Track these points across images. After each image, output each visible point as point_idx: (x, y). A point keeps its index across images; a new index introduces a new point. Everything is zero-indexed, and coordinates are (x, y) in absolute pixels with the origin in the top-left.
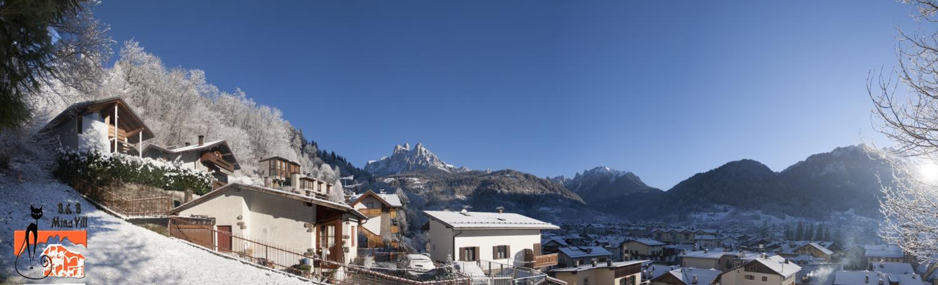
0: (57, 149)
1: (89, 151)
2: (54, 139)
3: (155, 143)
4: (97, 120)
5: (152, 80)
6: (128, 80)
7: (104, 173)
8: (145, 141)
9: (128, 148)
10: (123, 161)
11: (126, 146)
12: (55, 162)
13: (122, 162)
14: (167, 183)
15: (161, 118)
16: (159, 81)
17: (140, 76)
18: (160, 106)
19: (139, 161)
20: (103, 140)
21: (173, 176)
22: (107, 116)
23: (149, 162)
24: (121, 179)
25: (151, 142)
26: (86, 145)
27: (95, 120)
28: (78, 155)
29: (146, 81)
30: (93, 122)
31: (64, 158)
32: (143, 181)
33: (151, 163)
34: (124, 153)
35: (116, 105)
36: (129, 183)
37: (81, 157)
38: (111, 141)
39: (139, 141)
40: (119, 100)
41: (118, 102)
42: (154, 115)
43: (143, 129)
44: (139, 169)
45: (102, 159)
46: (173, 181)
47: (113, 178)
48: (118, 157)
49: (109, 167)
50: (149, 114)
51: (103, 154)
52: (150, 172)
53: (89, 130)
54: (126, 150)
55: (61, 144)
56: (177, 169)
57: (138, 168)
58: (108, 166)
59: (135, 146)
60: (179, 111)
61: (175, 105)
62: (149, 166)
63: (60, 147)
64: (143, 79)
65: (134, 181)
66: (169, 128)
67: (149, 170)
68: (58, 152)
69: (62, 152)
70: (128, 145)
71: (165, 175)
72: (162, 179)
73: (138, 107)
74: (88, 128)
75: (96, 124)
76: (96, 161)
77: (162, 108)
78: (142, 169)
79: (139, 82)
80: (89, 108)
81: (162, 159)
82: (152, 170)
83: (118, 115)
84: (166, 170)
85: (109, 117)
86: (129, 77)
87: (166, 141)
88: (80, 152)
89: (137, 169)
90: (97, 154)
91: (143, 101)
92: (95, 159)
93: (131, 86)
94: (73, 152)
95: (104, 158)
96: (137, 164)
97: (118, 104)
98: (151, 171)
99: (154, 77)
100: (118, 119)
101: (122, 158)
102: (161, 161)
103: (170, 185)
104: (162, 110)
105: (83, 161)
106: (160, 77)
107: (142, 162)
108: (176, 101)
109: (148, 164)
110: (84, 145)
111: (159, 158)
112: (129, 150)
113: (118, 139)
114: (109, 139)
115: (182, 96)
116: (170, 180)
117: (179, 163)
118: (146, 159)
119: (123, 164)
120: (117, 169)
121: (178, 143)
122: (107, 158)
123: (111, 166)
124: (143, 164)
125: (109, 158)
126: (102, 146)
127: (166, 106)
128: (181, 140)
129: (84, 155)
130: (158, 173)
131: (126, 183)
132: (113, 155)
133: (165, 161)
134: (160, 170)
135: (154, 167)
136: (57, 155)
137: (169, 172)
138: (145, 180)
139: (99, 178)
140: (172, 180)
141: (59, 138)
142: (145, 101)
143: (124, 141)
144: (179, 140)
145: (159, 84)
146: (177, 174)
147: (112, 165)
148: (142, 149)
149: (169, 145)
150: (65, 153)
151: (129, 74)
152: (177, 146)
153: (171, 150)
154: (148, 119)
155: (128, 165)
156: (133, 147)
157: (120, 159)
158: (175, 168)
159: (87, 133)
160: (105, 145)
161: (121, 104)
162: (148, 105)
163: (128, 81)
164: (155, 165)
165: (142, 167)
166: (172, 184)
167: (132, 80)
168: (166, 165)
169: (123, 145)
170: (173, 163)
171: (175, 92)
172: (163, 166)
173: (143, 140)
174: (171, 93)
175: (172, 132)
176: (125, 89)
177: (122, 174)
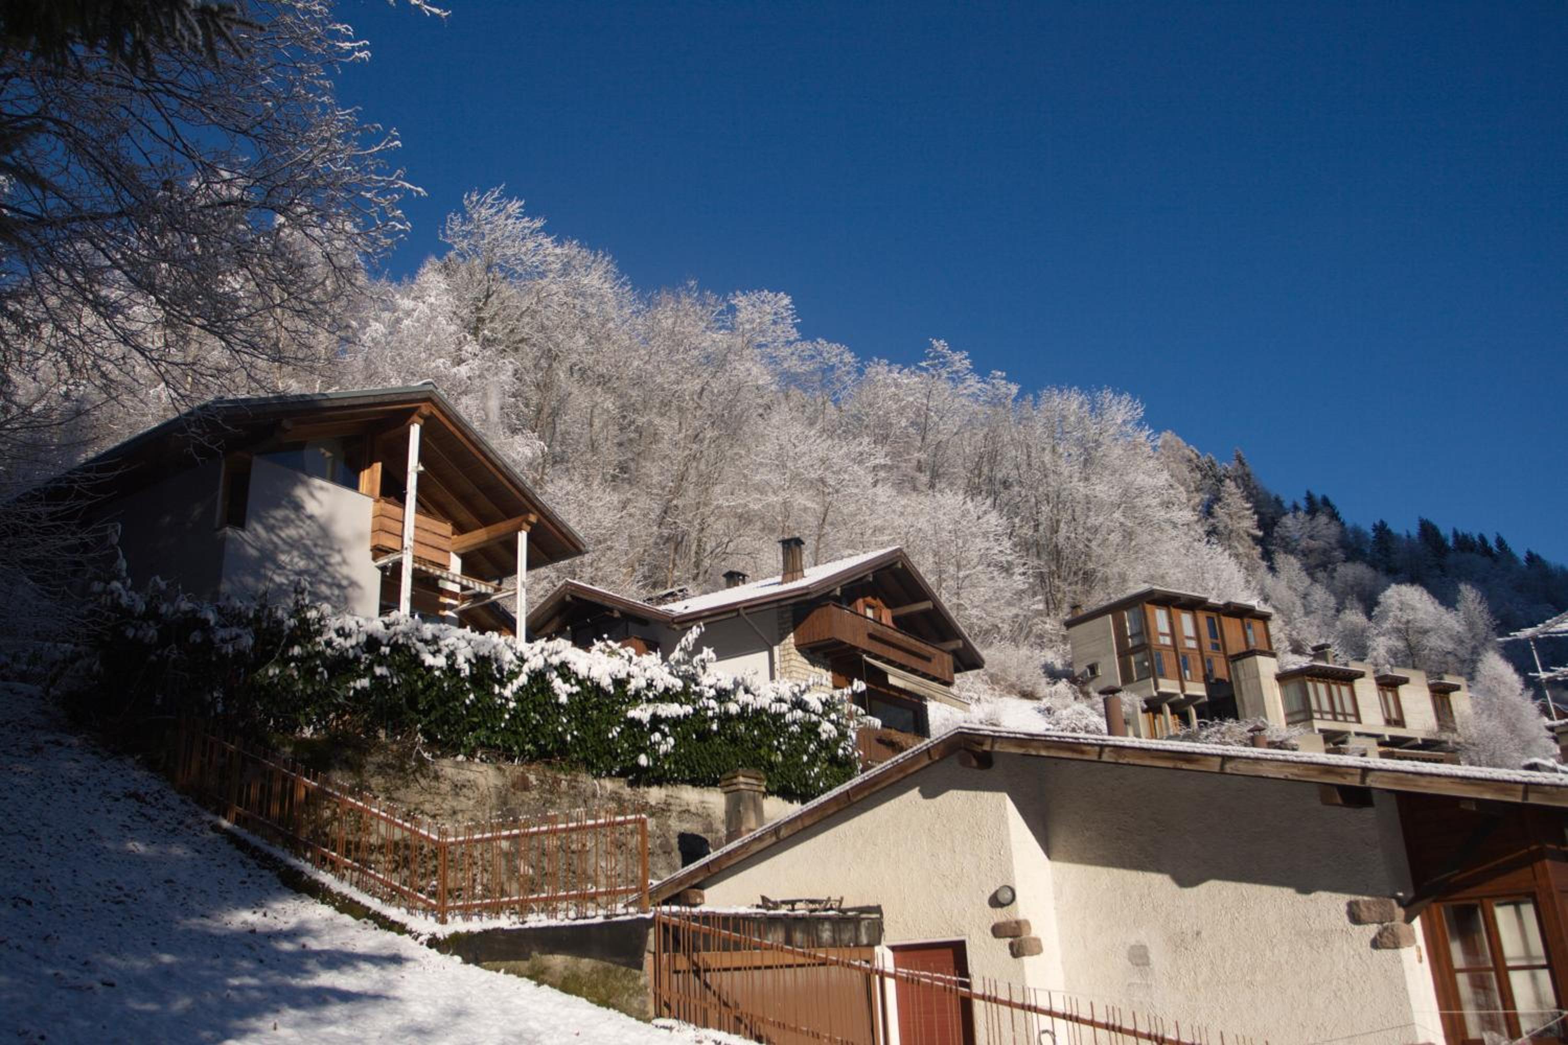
0: (97, 587)
1: (263, 607)
2: (87, 537)
3: (593, 581)
4: (323, 477)
5: (578, 335)
6: (475, 331)
7: (337, 707)
8: (542, 571)
9: (464, 599)
10: (434, 654)
11: (456, 588)
12: (81, 648)
13: (429, 660)
14: (643, 750)
15: (614, 477)
16: (608, 337)
17: (526, 319)
18: (613, 430)
19: (508, 656)
20: (344, 562)
21: (666, 720)
22: (369, 465)
23: (555, 660)
24: (420, 738)
25: (573, 574)
26: (260, 577)
27: (311, 475)
28: (207, 621)
29: (549, 338)
30: (305, 484)
31: (130, 633)
32: (528, 747)
33: (564, 665)
34: (444, 619)
35: (415, 417)
36: (460, 758)
37: (222, 633)
38: (383, 569)
39: (513, 571)
40: (428, 400)
41: (425, 409)
42: (587, 465)
43: (533, 518)
44: (507, 693)
45: (329, 643)
46: (671, 740)
47: (382, 734)
48: (405, 634)
49: (365, 682)
50: (562, 461)
51: (334, 623)
52: (559, 705)
53: (279, 513)
54: (451, 607)
55: (122, 564)
56: (686, 687)
57: (503, 685)
58: (360, 676)
59: (497, 590)
60: (695, 446)
61: (676, 424)
62: (554, 674)
63: (117, 577)
64: (543, 328)
65: (482, 745)
66: (652, 516)
67: (557, 696)
68: (105, 600)
69: (124, 601)
70: (464, 588)
71: (632, 714)
72: (615, 732)
73: (514, 431)
74: (278, 506)
75: (319, 494)
76: (297, 650)
77: (624, 438)
78: (521, 688)
79: (522, 341)
80: (286, 424)
81: (615, 646)
82: (570, 695)
83: (422, 459)
84: (637, 693)
85: (378, 466)
86: (481, 320)
87: (641, 571)
88: (220, 611)
89: (497, 689)
90: (305, 622)
91: (539, 411)
92: (291, 643)
93: (488, 353)
94: (185, 606)
95: (338, 641)
96: (500, 669)
97: (421, 416)
98: (563, 699)
99: (587, 324)
100: (420, 476)
101: (426, 642)
102: (613, 653)
103: (656, 759)
104: (620, 444)
105: (229, 649)
106: (611, 325)
107: (522, 660)
108: (680, 409)
109: (548, 666)
110: (250, 581)
111: (600, 639)
112: (465, 605)
113: (417, 559)
114: (375, 558)
115: (703, 389)
116: (657, 737)
117: (697, 659)
118: (540, 643)
119: (430, 669)
120: (402, 693)
121: (695, 578)
122: (352, 641)
123: (374, 677)
124: (526, 668)
125: (363, 638)
126: (340, 586)
127: (639, 430)
128: (707, 562)
129: (239, 623)
130: (597, 707)
131: (443, 756)
132: (387, 626)
133: (631, 651)
134: (606, 694)
135: (580, 682)
136: (92, 613)
137: (649, 701)
138: (535, 742)
139: (308, 732)
140: (665, 736)
141: (115, 540)
142: (547, 410)
143: (444, 567)
144: (697, 565)
145: (606, 346)
146: (689, 709)
147: (379, 671)
148: (530, 603)
149: (655, 586)
150: (141, 607)
151: (479, 309)
152: (690, 588)
153: (662, 608)
154: (564, 482)
155: (458, 671)
156: (486, 596)
157: (420, 645)
158: (679, 684)
159: (270, 529)
160: (353, 584)
161: (436, 412)
162: (560, 428)
163: (475, 335)
164: (582, 672)
165: (523, 679)
166: (666, 755)
167: (493, 330)
168: (634, 670)
169: (442, 584)
170: (665, 659)
171: (673, 377)
172: (622, 675)
173: (531, 566)
174: (659, 379)
175: (666, 532)
176: (460, 361)
177: (426, 713)
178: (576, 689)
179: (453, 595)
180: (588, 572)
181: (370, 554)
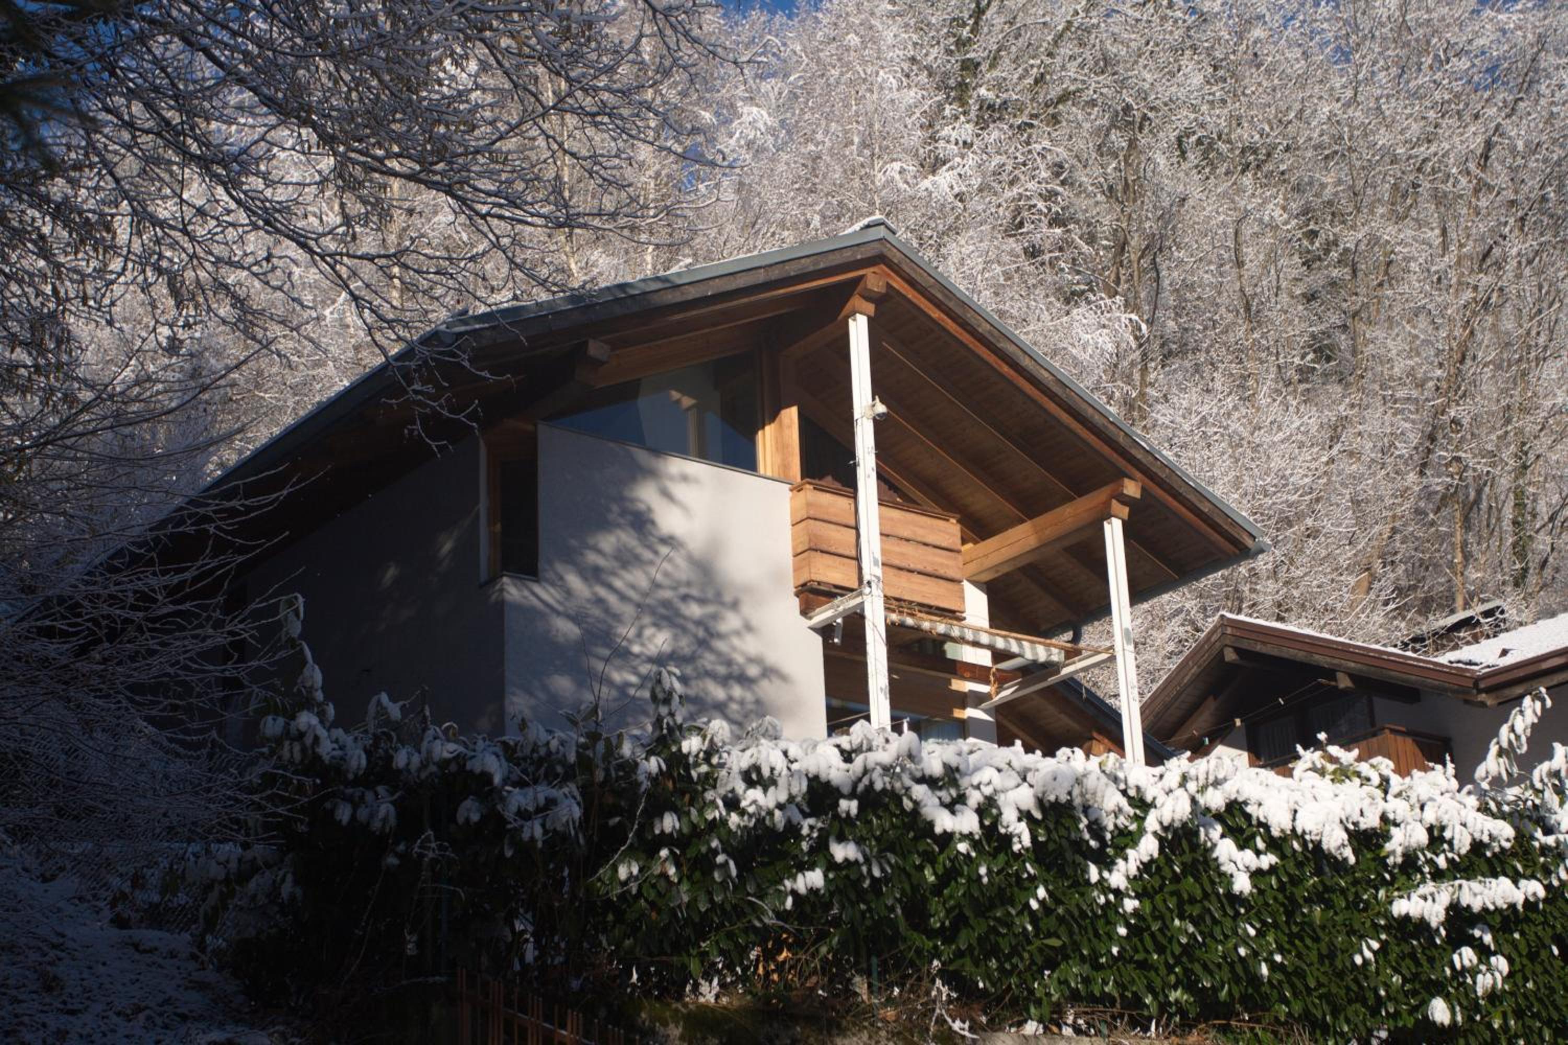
0: (272, 726)
1: (594, 737)
2: (246, 630)
3: (1281, 611)
4: (683, 452)
5: (1188, 64)
6: (961, 92)
7: (764, 934)
8: (1169, 600)
9: (1002, 679)
10: (951, 807)
11: (983, 658)
12: (258, 850)
13: (944, 822)
14: (1438, 988)
15: (1305, 373)
16: (1256, 60)
17: (1066, 50)
18: (1291, 265)
19: (1112, 799)
20: (748, 628)
21: (1485, 917)
22: (773, 416)
23: (1215, 800)
24: (941, 990)
25: (1236, 600)
26: (585, 677)
27: (659, 451)
28: (486, 777)
29: (1122, 84)
30: (652, 474)
31: (344, 814)
32: (1175, 995)
33: (1235, 807)
34: (963, 729)
35: (856, 301)
36: (1031, 1027)
37: (518, 799)
38: (825, 631)
39: (1103, 609)
40: (879, 259)
41: (875, 280)
42: (1239, 354)
43: (1132, 489)
44: (1117, 879)
45: (732, 803)
46: (1501, 963)
47: (860, 985)
48: (887, 769)
49: (815, 878)
50: (1183, 350)
51: (738, 760)
52: (1235, 899)
53: (608, 542)
54: (977, 700)
55: (315, 675)
56: (1522, 838)
57: (1107, 864)
58: (804, 867)
59: (1072, 654)
60: (1485, 280)
61: (1433, 236)
62: (1217, 830)
63: (307, 703)
64: (1106, 63)
65: (1075, 997)
66: (1403, 449)
67: (1228, 879)
68: (291, 751)
69: (326, 749)
70: (999, 656)
71: (1400, 907)
72: (1368, 950)
73: (1071, 298)
74: (605, 525)
75: (679, 491)
76: (669, 822)
77: (1317, 280)
78: (1146, 867)
79: (1063, 98)
80: (596, 349)
81: (1347, 757)
82: (1256, 875)
83: (879, 389)
84: (1410, 862)
85: (791, 415)
86: (970, 67)
87: (1389, 578)
88: (509, 753)
89: (1094, 873)
90: (679, 761)
91: (1122, 247)
92: (656, 811)
93: (994, 134)
94: (446, 750)
95: (753, 798)
96: (1096, 829)
97: (868, 297)
98: (1242, 884)
99: (1203, 37)
100: (879, 423)
101: (931, 782)
102: (1343, 774)
103: (1472, 1007)
104: (1310, 297)
105: (535, 830)
106: (1258, 32)
107: (1142, 804)
108: (1439, 198)
109: (1200, 812)
110: (563, 684)
111: (1311, 743)
112: (1007, 693)
113: (893, 603)
114: (805, 612)
115: (1489, 145)
116: (1466, 956)
117: (1541, 770)
118: (1178, 765)
119: (947, 838)
120: (892, 896)
121: (1519, 580)
122: (778, 795)
123: (831, 865)
124: (1152, 823)
125: (800, 787)
126: (743, 680)
127: (1349, 260)
128: (1542, 543)
129: (551, 778)
130: (1321, 896)
131: (995, 1025)
132: (847, 756)
133: (1386, 765)
134: (1339, 865)
135: (1274, 844)
136: (269, 780)
137: (1438, 875)
138: (1190, 986)
139: (709, 993)
140: (1484, 953)
141: (296, 628)
142: (1136, 242)
143: (953, 615)
144: (1520, 550)
145: (1253, 80)
146: (1534, 888)
147: (842, 852)
148: (1146, 673)
149: (1426, 607)
150: (358, 760)
151: (962, 44)
152: (1510, 605)
153: (1445, 658)
154: (1189, 398)
155: (1008, 839)
156: (1049, 668)
157: (920, 791)
158: (1505, 831)
159: (594, 575)
160: (769, 672)
161: (898, 284)
162: (1170, 276)
163: (962, 101)
164: (1279, 822)
165: (1148, 847)
166: (1493, 996)
167: (999, 86)
168: (1397, 808)
169: (952, 651)
170: (1464, 777)
171: (1415, 128)
172: (1371, 821)
173: (1138, 594)
174: (1383, 139)
175: (1438, 483)
176: (935, 164)
177: (949, 935)
178: (1266, 861)
179: (978, 673)
180: (1269, 591)
181: (796, 602)
